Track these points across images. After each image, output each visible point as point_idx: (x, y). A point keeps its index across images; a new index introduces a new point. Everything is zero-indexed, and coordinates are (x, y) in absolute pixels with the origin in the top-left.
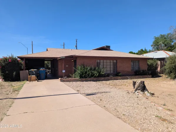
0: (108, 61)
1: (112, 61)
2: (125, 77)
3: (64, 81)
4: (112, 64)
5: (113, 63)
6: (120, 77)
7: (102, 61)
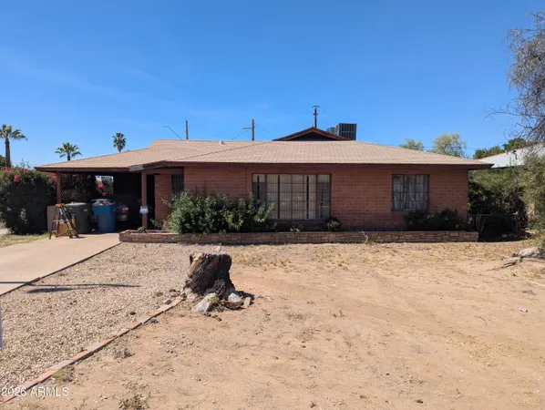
0: (298, 178)
1: (312, 178)
2: (354, 234)
3: (131, 240)
4: (312, 188)
5: (317, 183)
6: (332, 236)
7: (273, 178)
